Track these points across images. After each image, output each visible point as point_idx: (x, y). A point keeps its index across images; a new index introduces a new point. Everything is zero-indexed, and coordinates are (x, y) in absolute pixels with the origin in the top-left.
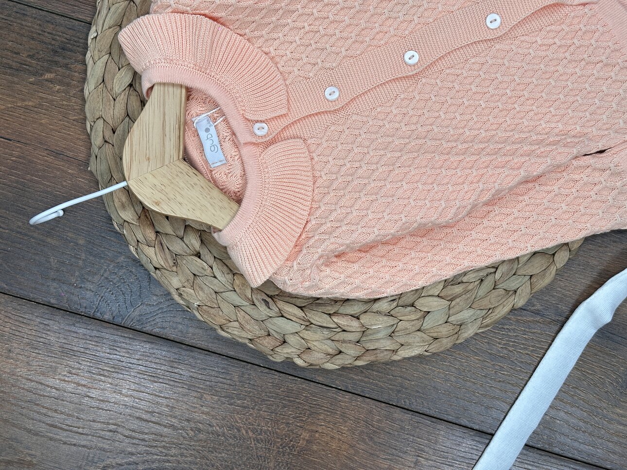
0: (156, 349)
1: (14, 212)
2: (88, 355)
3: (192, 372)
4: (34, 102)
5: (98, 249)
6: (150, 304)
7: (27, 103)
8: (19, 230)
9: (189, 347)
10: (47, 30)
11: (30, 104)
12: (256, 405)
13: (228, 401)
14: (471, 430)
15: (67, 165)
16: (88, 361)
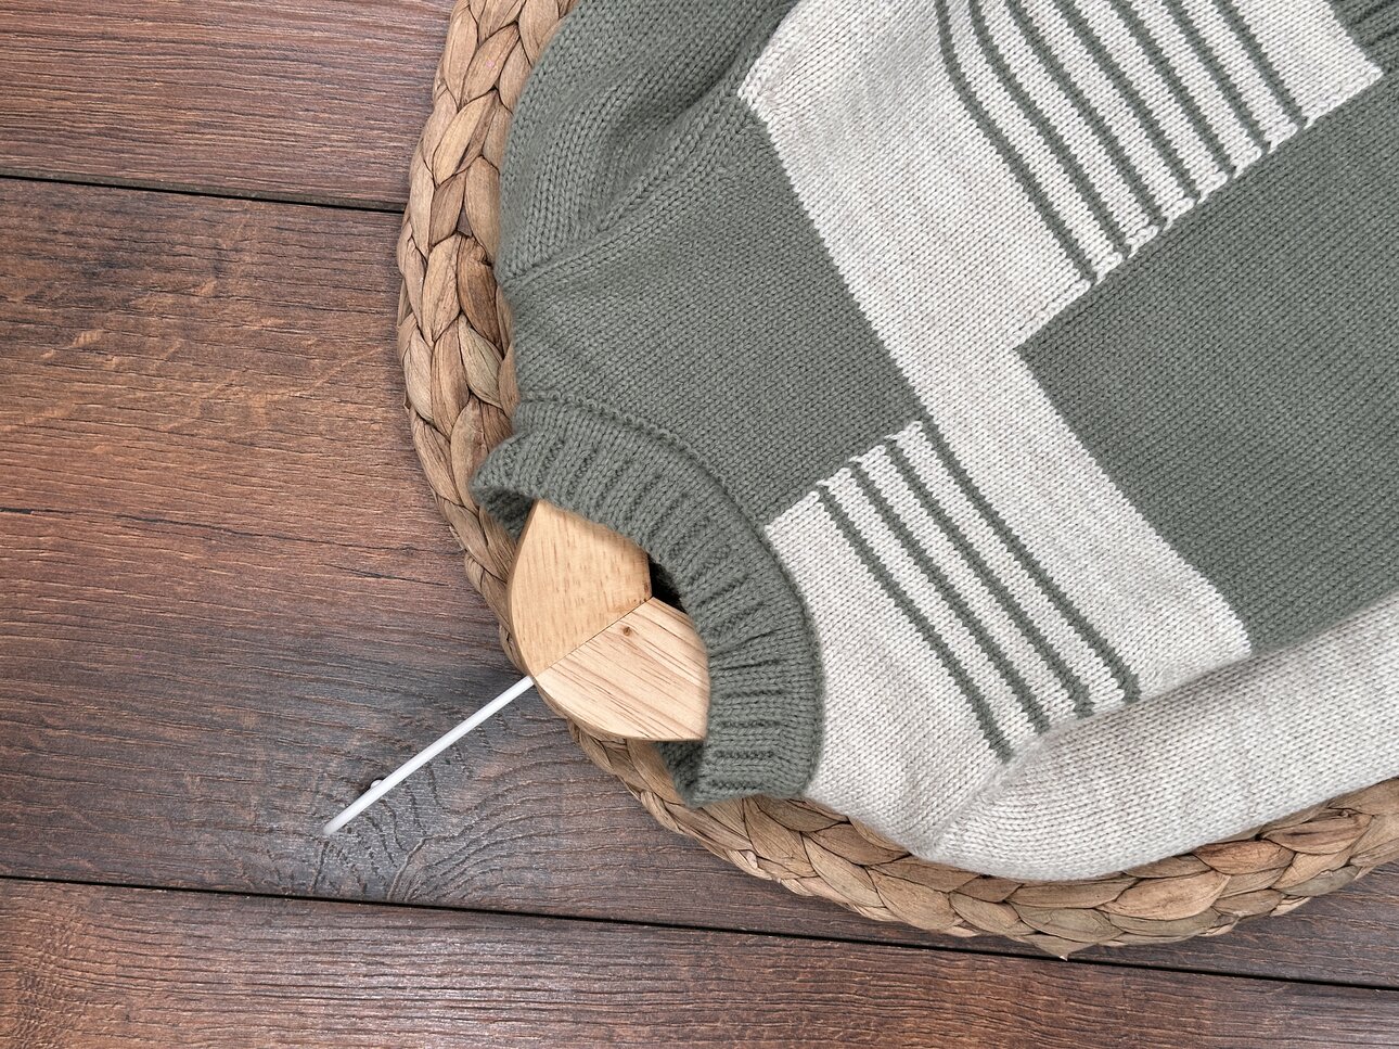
0: (478, 942)
1: (72, 682)
2: (316, 989)
3: (575, 979)
4: (67, 408)
5: (292, 730)
6: (445, 838)
7: (47, 414)
8: (93, 723)
9: (555, 921)
10: (61, 226)
11: (57, 413)
12: (745, 1028)
13: (676, 1032)
14: (1277, 982)
15: (177, 544)
16: (319, 1005)
